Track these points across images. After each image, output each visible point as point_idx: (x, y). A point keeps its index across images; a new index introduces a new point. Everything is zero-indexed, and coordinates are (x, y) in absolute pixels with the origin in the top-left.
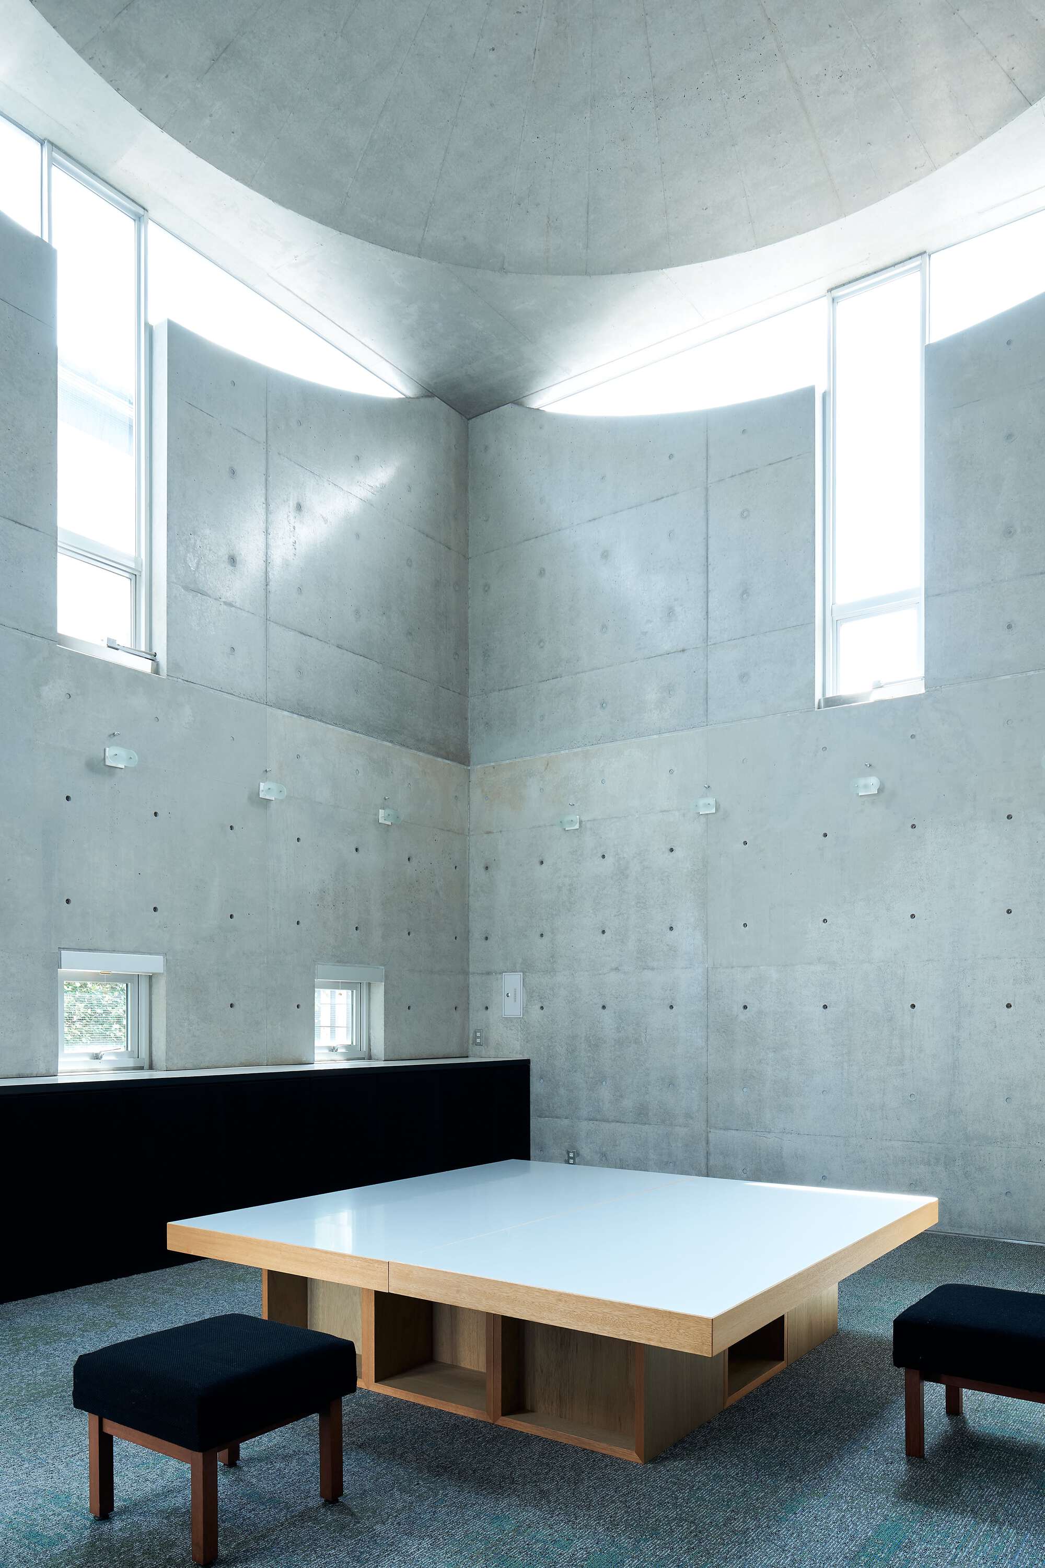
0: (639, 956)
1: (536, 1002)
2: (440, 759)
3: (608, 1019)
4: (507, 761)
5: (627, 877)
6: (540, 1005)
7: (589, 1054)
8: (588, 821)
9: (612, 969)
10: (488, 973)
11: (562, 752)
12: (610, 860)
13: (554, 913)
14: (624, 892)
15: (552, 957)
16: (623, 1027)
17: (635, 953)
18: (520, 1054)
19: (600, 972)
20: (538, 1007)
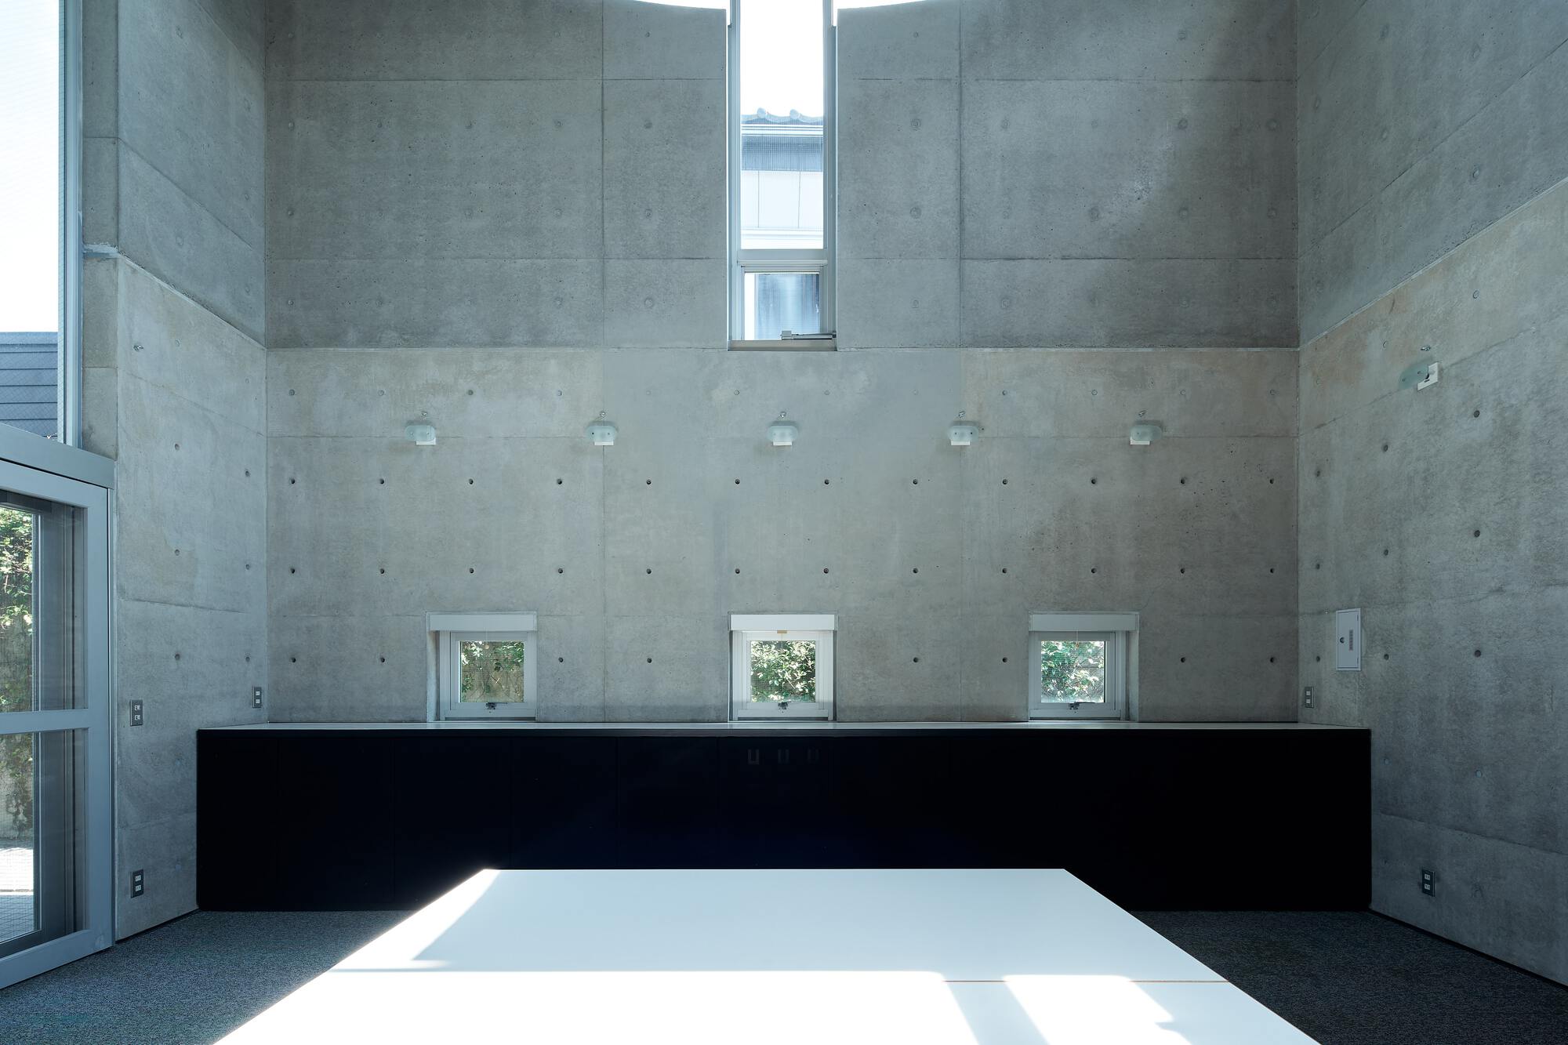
0: (1539, 563)
1: (1379, 648)
2: (1241, 350)
3: (1484, 672)
4: (1342, 322)
5: (1516, 436)
6: (1384, 652)
7: (1455, 727)
8: (1453, 365)
9: (1493, 592)
10: (1320, 613)
11: (1414, 277)
12: (1487, 416)
13: (1403, 516)
14: (1512, 462)
15: (1401, 581)
16: (1511, 685)
17: (1531, 561)
18: (1359, 721)
19: (1472, 597)
20: (1380, 656)
